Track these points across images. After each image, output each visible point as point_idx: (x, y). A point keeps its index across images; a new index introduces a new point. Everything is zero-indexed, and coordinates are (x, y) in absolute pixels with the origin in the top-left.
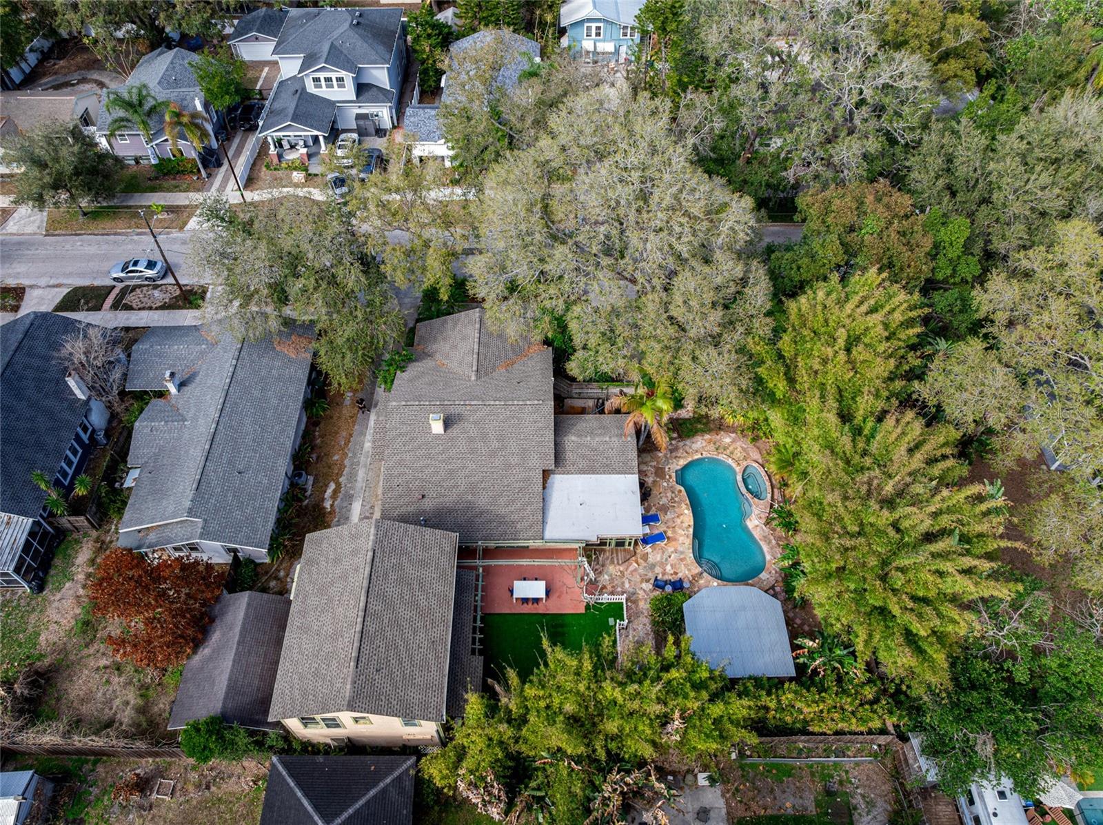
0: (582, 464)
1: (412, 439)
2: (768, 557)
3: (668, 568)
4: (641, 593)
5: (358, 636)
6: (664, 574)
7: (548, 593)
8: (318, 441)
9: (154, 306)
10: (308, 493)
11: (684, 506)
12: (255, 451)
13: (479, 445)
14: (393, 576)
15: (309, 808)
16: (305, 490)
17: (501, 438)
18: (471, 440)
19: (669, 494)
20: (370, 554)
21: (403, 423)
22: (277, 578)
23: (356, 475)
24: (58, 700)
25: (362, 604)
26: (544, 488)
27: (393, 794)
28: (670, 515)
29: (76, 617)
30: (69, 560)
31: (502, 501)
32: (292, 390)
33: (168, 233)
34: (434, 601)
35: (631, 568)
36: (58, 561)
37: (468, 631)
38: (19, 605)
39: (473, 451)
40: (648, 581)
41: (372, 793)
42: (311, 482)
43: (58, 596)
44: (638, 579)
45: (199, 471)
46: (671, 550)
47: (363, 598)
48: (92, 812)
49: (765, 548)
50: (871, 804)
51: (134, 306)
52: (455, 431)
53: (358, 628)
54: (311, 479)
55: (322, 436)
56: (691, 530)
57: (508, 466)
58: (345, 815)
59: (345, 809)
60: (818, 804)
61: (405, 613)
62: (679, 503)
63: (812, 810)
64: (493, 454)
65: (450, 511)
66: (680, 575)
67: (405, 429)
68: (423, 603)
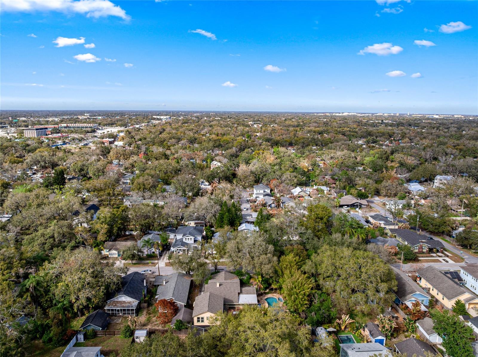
13: (226, 289)
26: (238, 296)
31: (230, 297)
52: (221, 286)
57: (231, 292)
64: (229, 290)
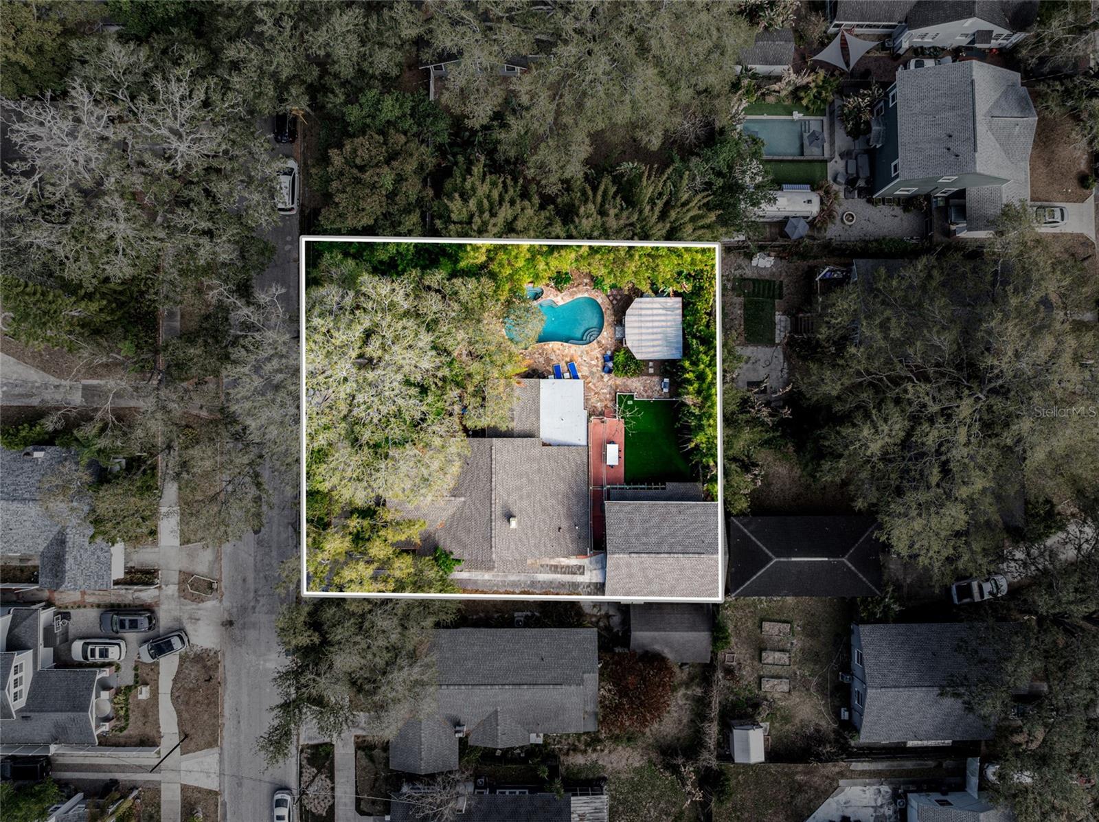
0: (532, 418)
1: (520, 540)
2: (586, 295)
3: (593, 363)
4: (610, 382)
5: (686, 555)
6: (597, 366)
7: (613, 443)
8: (482, 615)
9: (330, 785)
10: (529, 613)
11: (546, 347)
12: (523, 653)
13: (524, 492)
14: (644, 540)
15: (763, 570)
16: (527, 616)
17: (520, 476)
18: (521, 498)
19: (536, 356)
20: (633, 555)
21: (508, 548)
22: (599, 621)
23: (514, 581)
24: (678, 739)
25: (666, 555)
26: (550, 445)
27: (752, 527)
28: (553, 357)
29: (624, 749)
30: (581, 769)
31: (562, 474)
32: (462, 638)
33: (224, 804)
34: (654, 514)
35: (593, 387)
36: (583, 776)
37: (651, 492)
38: (615, 789)
39: (529, 496)
40: (602, 377)
41: (753, 538)
42: (520, 614)
43: (610, 765)
44: (600, 384)
45: (546, 687)
46: (580, 359)
47: (662, 555)
48: (743, 695)
49: (579, 296)
50: (740, 267)
51: (328, 804)
52: (515, 510)
53: (681, 555)
54: (516, 614)
55: (477, 612)
56: (565, 344)
57: (539, 470)
58: (767, 551)
59: (764, 551)
60: (739, 296)
61: (666, 530)
62: (543, 350)
63: (741, 299)
64: (531, 481)
65: (569, 509)
66: (599, 356)
67: (513, 546)
68: (657, 519)
